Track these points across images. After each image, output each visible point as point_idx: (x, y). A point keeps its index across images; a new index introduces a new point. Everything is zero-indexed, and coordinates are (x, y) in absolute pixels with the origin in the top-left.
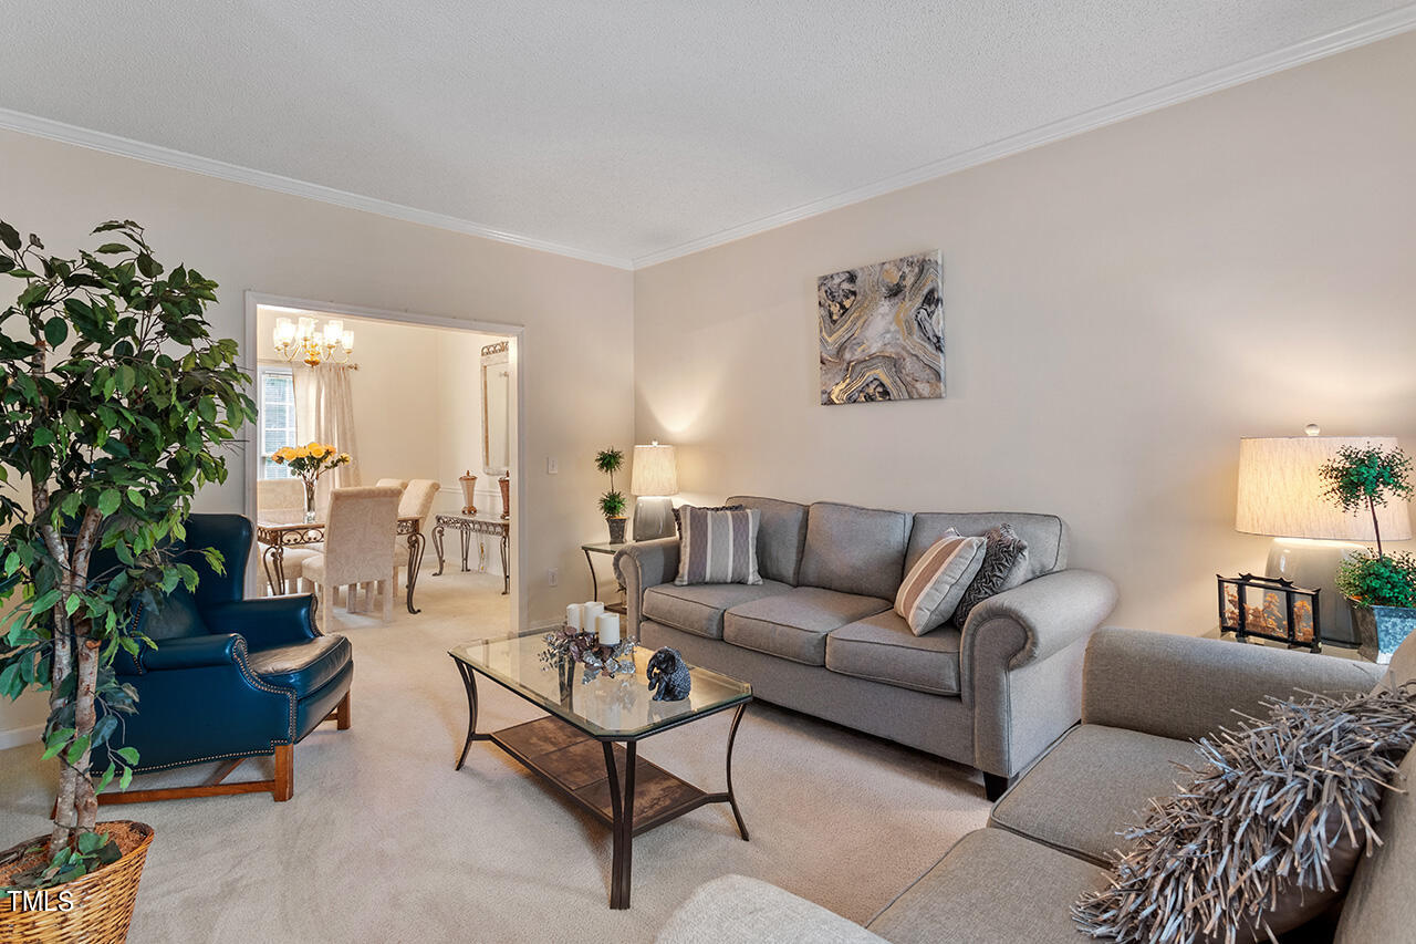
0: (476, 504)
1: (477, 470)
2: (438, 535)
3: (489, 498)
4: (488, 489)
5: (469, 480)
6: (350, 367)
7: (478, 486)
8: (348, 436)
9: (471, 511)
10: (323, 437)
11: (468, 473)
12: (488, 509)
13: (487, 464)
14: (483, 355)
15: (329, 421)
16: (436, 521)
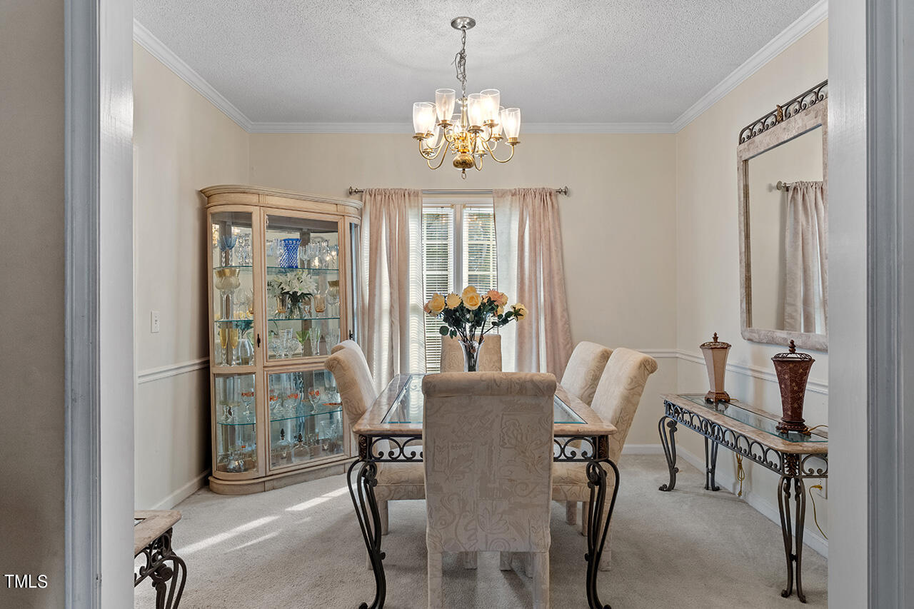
0: (730, 388)
1: (731, 332)
2: (668, 429)
3: (751, 382)
4: (750, 365)
5: (718, 349)
6: (559, 192)
7: (732, 359)
8: (556, 279)
9: (720, 399)
10: (527, 281)
11: (716, 338)
12: (750, 397)
13: (749, 323)
14: (741, 141)
15: (534, 262)
16: (664, 408)
